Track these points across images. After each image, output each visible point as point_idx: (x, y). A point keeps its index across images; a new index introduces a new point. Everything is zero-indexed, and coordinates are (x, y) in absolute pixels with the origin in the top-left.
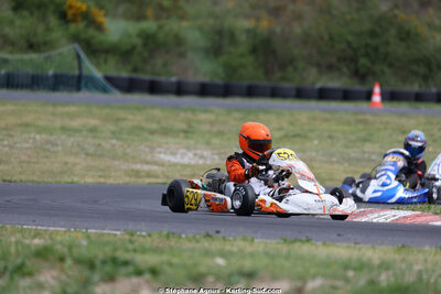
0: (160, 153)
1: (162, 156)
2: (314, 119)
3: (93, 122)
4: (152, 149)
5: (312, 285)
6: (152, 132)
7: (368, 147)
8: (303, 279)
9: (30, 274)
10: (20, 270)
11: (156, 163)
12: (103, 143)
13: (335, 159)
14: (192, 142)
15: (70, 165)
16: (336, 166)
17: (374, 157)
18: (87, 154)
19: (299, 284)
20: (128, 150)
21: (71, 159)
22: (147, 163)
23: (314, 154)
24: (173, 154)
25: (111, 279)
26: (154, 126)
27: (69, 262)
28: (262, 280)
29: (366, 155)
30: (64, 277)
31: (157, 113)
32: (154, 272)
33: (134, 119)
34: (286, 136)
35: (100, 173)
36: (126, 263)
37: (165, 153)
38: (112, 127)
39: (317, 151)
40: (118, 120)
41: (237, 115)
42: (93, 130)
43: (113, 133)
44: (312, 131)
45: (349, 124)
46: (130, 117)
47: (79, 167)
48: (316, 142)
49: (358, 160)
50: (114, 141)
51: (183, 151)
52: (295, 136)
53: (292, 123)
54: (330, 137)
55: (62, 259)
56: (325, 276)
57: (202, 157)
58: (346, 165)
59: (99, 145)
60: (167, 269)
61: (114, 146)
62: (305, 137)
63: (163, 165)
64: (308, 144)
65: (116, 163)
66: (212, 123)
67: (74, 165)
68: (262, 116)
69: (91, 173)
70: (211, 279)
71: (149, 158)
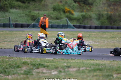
2: (118, 34)
5: (81, 69)
8: (79, 68)
9: (21, 68)
10: (18, 67)
13: (120, 42)
14: (89, 39)
19: (79, 69)
23: (116, 41)
25: (38, 68)
27: (30, 65)
28: (71, 68)
30: (28, 68)
31: (83, 33)
32: (48, 66)
34: (111, 38)
36: (42, 65)
39: (117, 41)
40: (74, 35)
41: (101, 33)
44: (117, 36)
46: (77, 34)
48: (117, 39)
52: (113, 37)
53: (113, 35)
55: (28, 64)
56: (85, 67)
57: (90, 42)
60: (50, 66)
62: (115, 38)
64: (116, 39)
66: (95, 35)
68: (107, 33)
70: (60, 68)
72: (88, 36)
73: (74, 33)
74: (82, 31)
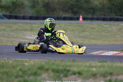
0: (26, 36)
1: (27, 37)
2: (66, 25)
3: (4, 28)
4: (24, 35)
6: (21, 30)
7: (85, 33)
11: (26, 39)
12: (10, 33)
13: (77, 37)
15: (1, 40)
16: (78, 39)
17: (88, 36)
18: (6, 37)
20: (18, 36)
21: (2, 38)
22: (24, 39)
24: (31, 36)
26: (21, 28)
29: (86, 36)
31: (21, 24)
32: (80, 73)
33: (15, 27)
35: (11, 42)
37: (28, 36)
38: (9, 29)
40: (11, 27)
42: (4, 30)
43: (10, 30)
44: (67, 29)
45: (77, 27)
47: (4, 41)
48: (69, 32)
49: (84, 37)
50: (13, 33)
51: (33, 35)
53: (60, 27)
54: (73, 31)
58: (81, 38)
59: (9, 34)
61: (13, 34)
63: (28, 40)
65: (14, 39)
67: (3, 40)
69: (8, 42)
71: (24, 37)
72: (29, 28)
73: (11, 25)
74: (20, 23)
